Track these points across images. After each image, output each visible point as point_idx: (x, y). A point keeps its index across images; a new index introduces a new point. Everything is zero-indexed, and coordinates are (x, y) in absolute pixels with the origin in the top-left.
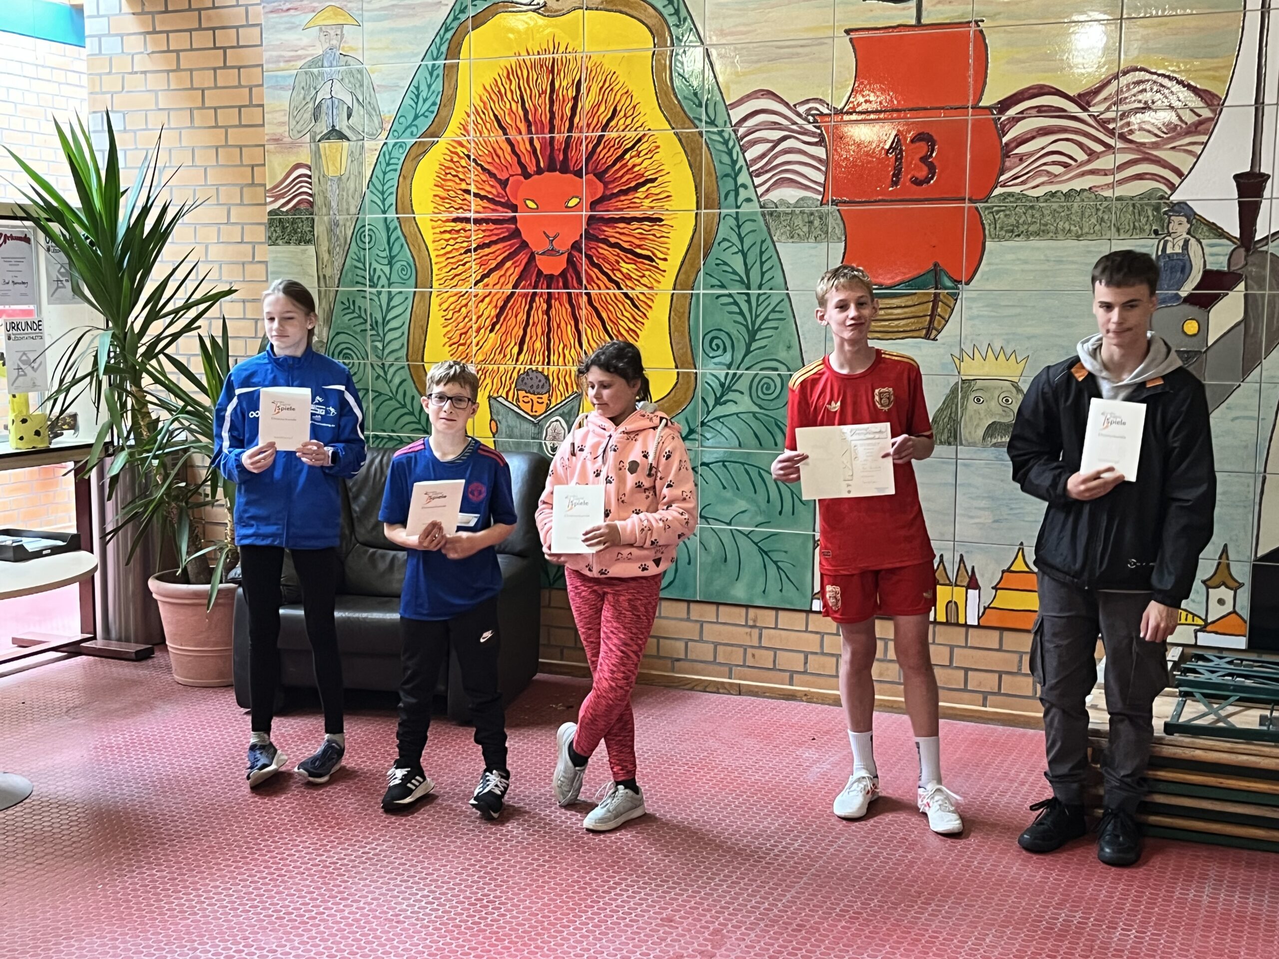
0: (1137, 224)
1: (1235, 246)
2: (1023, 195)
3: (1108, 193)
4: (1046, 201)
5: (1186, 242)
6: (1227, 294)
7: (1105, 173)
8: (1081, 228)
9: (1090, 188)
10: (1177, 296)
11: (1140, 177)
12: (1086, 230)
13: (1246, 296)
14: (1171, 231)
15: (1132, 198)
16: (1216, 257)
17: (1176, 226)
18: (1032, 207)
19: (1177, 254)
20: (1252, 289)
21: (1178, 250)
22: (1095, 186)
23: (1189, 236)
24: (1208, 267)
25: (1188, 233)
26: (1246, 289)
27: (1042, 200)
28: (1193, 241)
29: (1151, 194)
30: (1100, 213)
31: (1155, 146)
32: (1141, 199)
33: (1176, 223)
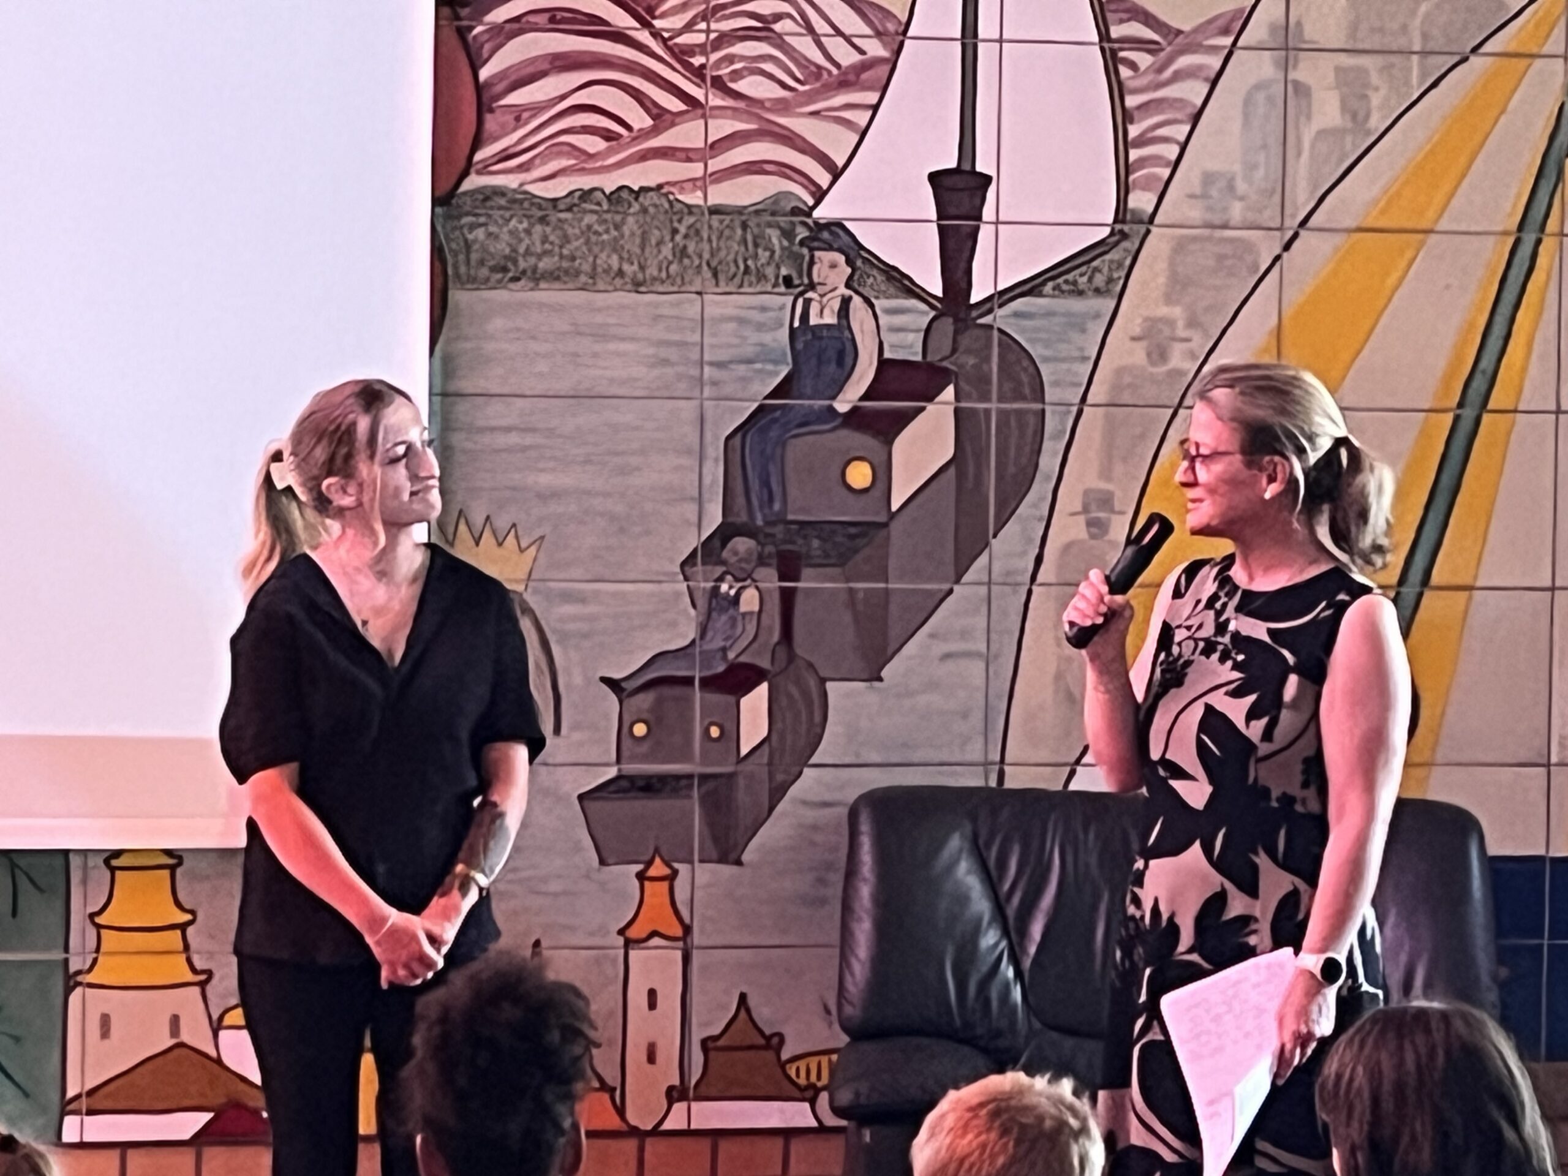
0: (750, 262)
1: (932, 314)
2: (526, 193)
3: (694, 198)
4: (569, 209)
5: (846, 302)
6: (923, 409)
7: (686, 155)
8: (642, 268)
9: (660, 187)
10: (831, 410)
11: (754, 168)
12: (652, 271)
13: (957, 412)
14: (816, 279)
15: (740, 211)
16: (902, 335)
17: (825, 270)
18: (543, 220)
19: (828, 326)
20: (969, 398)
21: (830, 319)
22: (668, 183)
23: (848, 292)
24: (887, 355)
25: (848, 285)
26: (957, 398)
27: (562, 206)
28: (857, 300)
29: (776, 202)
30: (678, 238)
31: (783, 107)
32: (757, 212)
33: (826, 264)
